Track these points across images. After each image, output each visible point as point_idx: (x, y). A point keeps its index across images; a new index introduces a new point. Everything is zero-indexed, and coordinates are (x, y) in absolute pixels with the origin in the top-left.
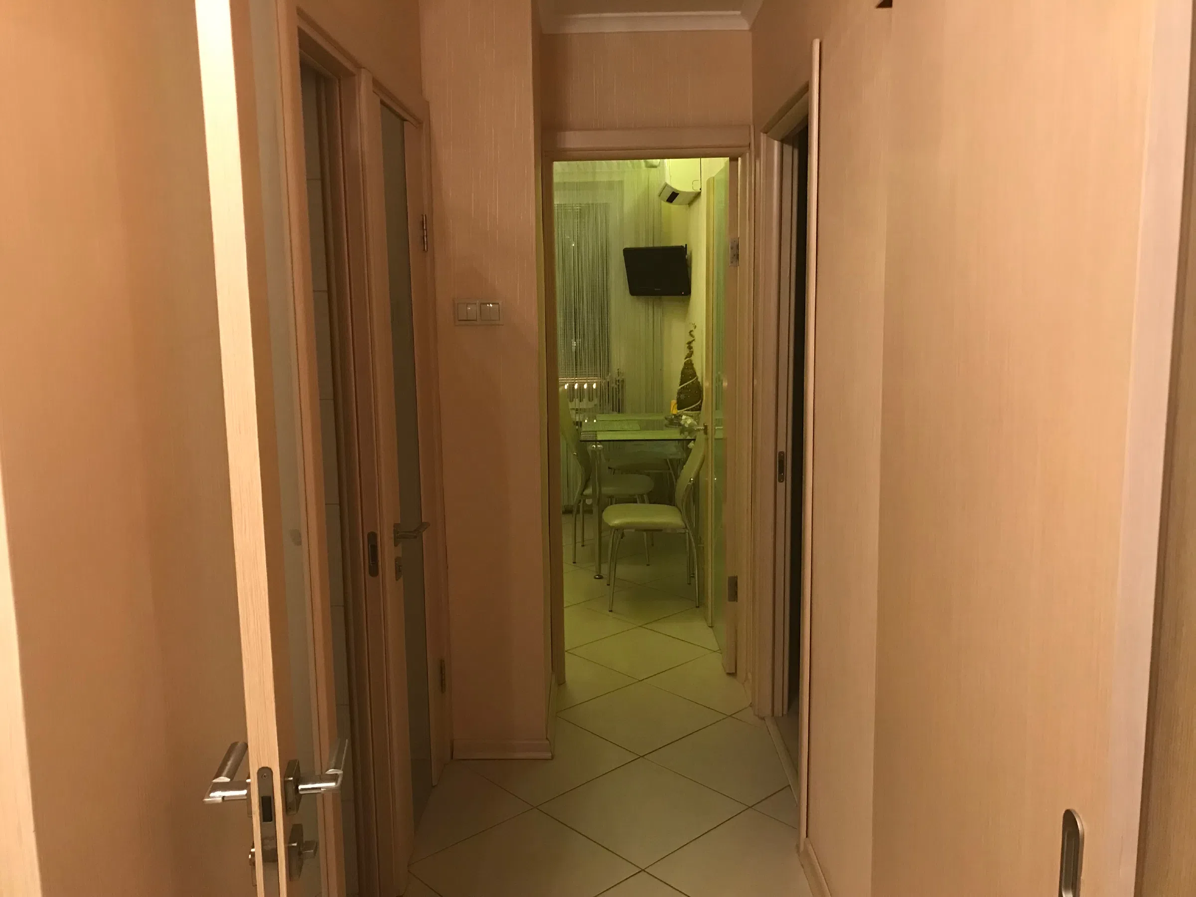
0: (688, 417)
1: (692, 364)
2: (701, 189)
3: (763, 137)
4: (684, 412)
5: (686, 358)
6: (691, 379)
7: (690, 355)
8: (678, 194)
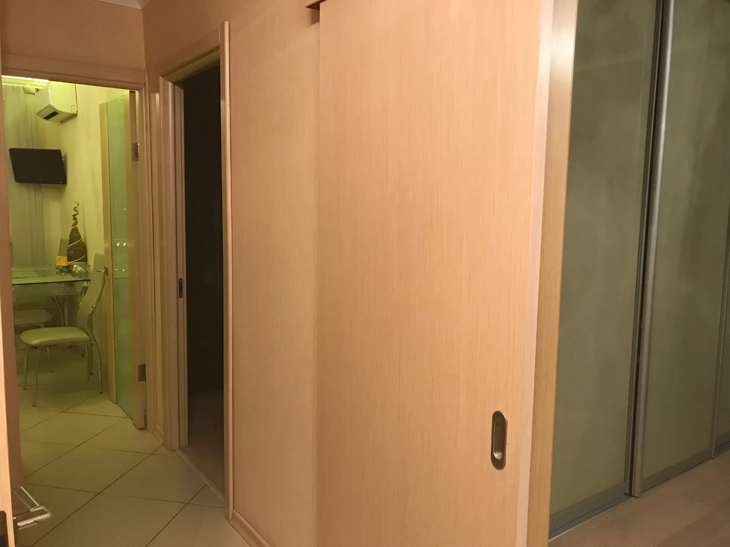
0: (78, 266)
1: (77, 230)
2: (77, 112)
3: (161, 79)
4: (73, 263)
5: (72, 226)
6: (77, 240)
7: (76, 223)
8: (58, 113)
